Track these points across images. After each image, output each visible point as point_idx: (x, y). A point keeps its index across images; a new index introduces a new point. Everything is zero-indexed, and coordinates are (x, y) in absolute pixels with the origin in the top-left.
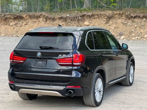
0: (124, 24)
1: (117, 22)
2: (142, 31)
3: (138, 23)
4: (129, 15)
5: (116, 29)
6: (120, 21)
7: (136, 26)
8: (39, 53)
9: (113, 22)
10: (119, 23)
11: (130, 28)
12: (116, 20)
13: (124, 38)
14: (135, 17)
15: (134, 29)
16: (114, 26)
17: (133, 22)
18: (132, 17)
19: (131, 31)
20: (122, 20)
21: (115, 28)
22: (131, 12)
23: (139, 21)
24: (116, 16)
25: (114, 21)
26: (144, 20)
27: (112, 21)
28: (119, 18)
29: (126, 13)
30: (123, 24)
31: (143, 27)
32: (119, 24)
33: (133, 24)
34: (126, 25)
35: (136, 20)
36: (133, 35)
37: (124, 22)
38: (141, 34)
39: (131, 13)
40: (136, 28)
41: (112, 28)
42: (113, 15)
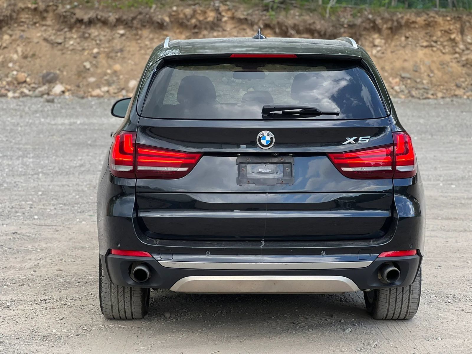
0: (54, 44)
1: (29, 38)
2: (117, 67)
3: (100, 40)
4: (68, 14)
5: (29, 59)
6: (39, 35)
7: (95, 51)
8: (265, 133)
9: (13, 37)
10: (35, 40)
11: (77, 57)
12: (23, 31)
13: (63, 92)
14: (91, 23)
15: (91, 63)
16: (19, 49)
17: (83, 37)
18: (80, 21)
19: (82, 68)
20: (45, 30)
21: (25, 57)
22: (76, 4)
23: (105, 36)
24: (24, 17)
25: (17, 33)
26: (122, 32)
27: (10, 32)
28: (35, 23)
29: (57, 6)
30: (48, 45)
31: (119, 54)
32: (38, 43)
33: (85, 44)
34: (60, 47)
35: (94, 32)
36: (92, 80)
37: (53, 37)
38: (118, 77)
39: (76, 6)
40: (95, 57)
41: (15, 57)
42: (14, 15)
